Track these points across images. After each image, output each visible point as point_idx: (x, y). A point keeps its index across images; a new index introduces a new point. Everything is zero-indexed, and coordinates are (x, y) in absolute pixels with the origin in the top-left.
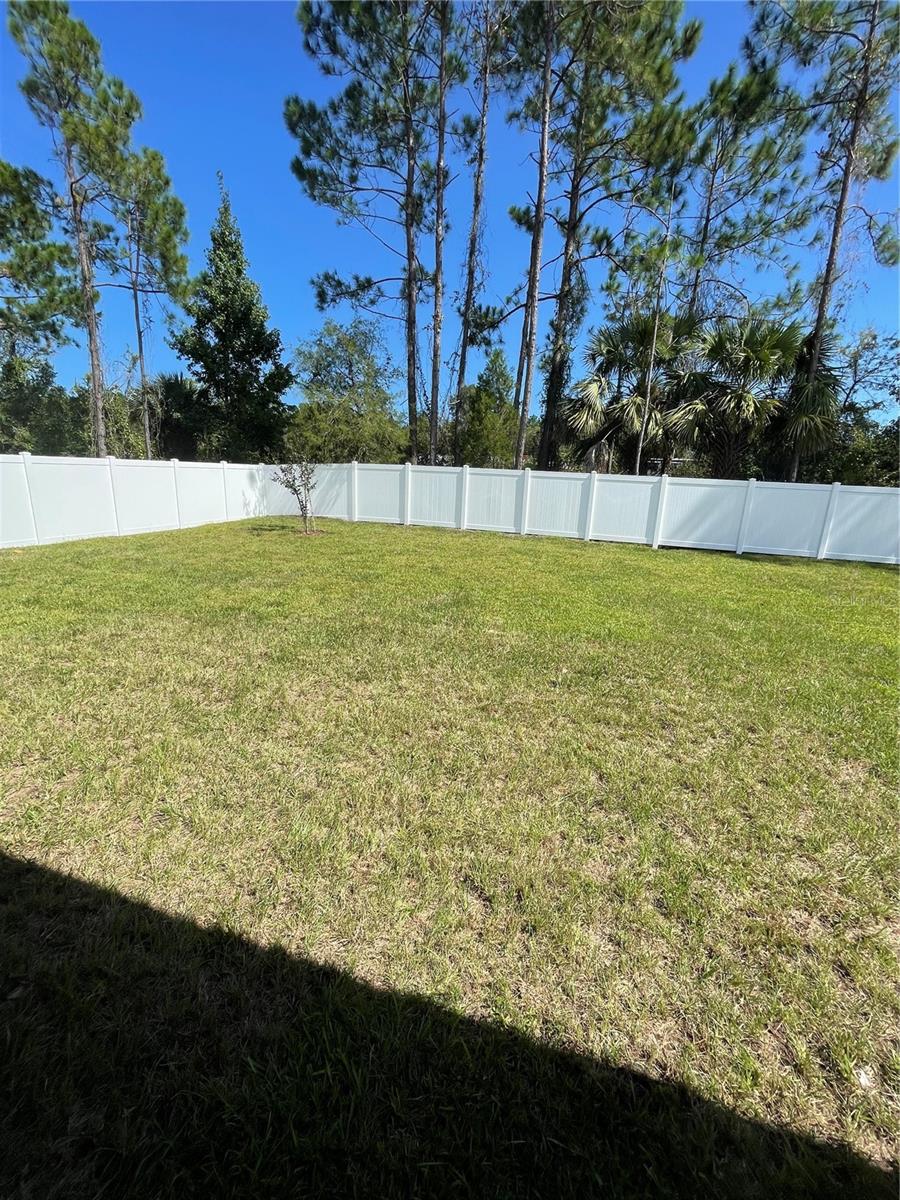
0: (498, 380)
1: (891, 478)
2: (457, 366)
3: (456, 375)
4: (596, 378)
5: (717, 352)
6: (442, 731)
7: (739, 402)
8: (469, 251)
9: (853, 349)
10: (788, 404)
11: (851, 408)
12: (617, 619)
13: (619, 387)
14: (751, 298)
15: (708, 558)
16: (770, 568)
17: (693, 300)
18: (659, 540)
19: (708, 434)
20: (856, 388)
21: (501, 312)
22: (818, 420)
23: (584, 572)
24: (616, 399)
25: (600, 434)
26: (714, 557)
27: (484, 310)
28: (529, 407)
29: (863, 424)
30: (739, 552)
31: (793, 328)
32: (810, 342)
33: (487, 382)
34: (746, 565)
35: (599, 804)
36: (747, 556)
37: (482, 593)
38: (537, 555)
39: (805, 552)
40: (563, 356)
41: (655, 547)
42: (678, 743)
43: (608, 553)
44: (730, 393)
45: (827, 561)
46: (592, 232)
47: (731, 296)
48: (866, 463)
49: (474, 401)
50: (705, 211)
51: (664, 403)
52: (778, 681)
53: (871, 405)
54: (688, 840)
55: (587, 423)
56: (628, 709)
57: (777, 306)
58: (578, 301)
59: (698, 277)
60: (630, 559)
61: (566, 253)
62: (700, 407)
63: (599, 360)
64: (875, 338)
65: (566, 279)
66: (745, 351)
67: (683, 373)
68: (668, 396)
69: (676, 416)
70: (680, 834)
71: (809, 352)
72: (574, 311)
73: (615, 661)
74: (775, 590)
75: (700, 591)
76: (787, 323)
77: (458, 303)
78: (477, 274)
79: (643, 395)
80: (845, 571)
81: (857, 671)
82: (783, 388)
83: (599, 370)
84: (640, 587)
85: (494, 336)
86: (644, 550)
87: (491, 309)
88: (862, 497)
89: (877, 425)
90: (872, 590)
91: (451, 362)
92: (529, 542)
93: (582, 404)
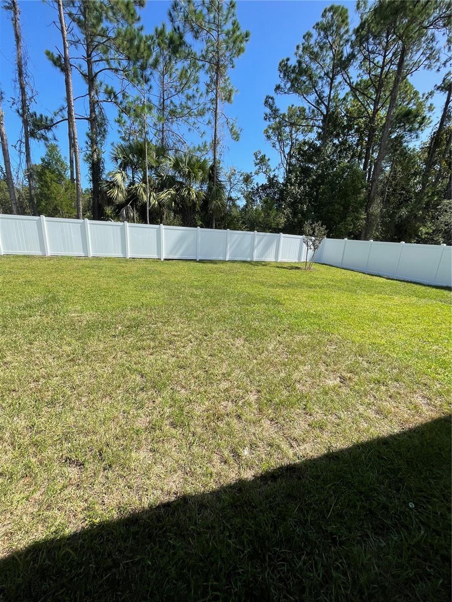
0: (56, 163)
1: (245, 228)
2: (24, 150)
3: (24, 157)
4: (119, 171)
5: (176, 166)
6: (42, 381)
7: (189, 192)
8: (17, 72)
9: (228, 174)
10: (207, 194)
11: (230, 199)
12: (146, 297)
13: (133, 178)
14: (188, 144)
15: (185, 263)
16: (210, 265)
17: (163, 138)
18: (164, 257)
19: (178, 206)
20: (231, 190)
21: (52, 120)
22: (219, 203)
23: (128, 275)
24: (133, 183)
25: (127, 202)
26: (188, 262)
27: (38, 116)
28: (81, 182)
29: (234, 205)
30: (198, 260)
31: (205, 161)
32: (213, 168)
33: (49, 164)
34: (201, 265)
35: (142, 389)
36: (201, 261)
37: (65, 293)
38: (100, 268)
39: (221, 258)
40: (98, 155)
41: (162, 260)
42: (177, 349)
43: (140, 264)
44: (185, 187)
45: (229, 261)
46: (104, 87)
47: (179, 141)
48: (238, 222)
49: (41, 175)
50: (162, 94)
51: (157, 188)
52: (214, 313)
53: (237, 198)
54: (183, 391)
55: (119, 196)
56: (153, 340)
57: (199, 149)
58: (101, 125)
59: (163, 128)
60: (151, 267)
61: (89, 94)
62: (173, 192)
63: (119, 161)
64: (235, 171)
65: (92, 111)
66: (188, 168)
67: (163, 175)
68: (158, 185)
69: (163, 195)
70: (179, 390)
71: (213, 173)
72: (100, 130)
73: (146, 318)
74: (212, 275)
75: (183, 278)
76: (203, 158)
77: (15, 107)
78: (27, 90)
79: (145, 183)
80: (235, 265)
81: (239, 303)
82: (205, 188)
83: (120, 166)
84: (157, 279)
85: (49, 135)
86: (157, 262)
87: (44, 117)
88: (237, 235)
89: (239, 207)
90: (243, 271)
91: (18, 145)
92: (94, 261)
93: (113, 185)
